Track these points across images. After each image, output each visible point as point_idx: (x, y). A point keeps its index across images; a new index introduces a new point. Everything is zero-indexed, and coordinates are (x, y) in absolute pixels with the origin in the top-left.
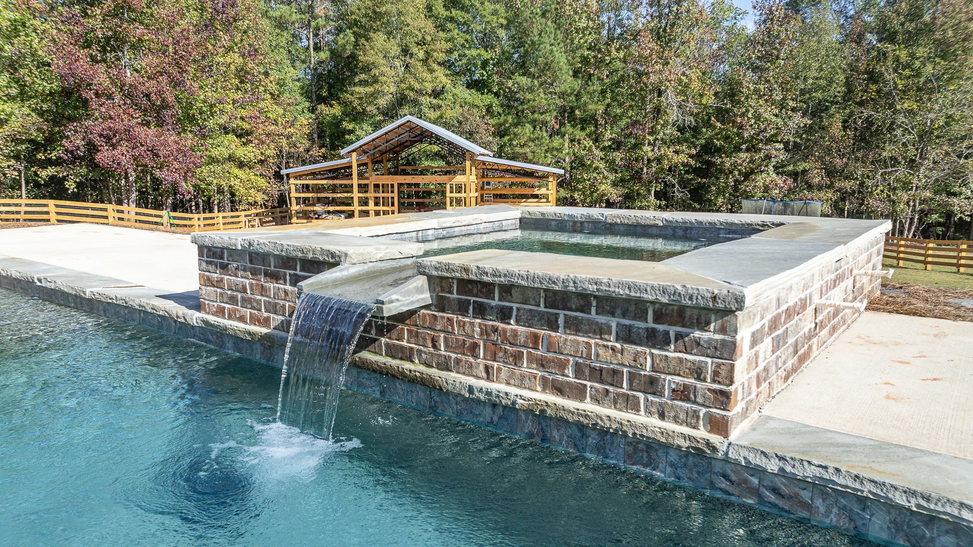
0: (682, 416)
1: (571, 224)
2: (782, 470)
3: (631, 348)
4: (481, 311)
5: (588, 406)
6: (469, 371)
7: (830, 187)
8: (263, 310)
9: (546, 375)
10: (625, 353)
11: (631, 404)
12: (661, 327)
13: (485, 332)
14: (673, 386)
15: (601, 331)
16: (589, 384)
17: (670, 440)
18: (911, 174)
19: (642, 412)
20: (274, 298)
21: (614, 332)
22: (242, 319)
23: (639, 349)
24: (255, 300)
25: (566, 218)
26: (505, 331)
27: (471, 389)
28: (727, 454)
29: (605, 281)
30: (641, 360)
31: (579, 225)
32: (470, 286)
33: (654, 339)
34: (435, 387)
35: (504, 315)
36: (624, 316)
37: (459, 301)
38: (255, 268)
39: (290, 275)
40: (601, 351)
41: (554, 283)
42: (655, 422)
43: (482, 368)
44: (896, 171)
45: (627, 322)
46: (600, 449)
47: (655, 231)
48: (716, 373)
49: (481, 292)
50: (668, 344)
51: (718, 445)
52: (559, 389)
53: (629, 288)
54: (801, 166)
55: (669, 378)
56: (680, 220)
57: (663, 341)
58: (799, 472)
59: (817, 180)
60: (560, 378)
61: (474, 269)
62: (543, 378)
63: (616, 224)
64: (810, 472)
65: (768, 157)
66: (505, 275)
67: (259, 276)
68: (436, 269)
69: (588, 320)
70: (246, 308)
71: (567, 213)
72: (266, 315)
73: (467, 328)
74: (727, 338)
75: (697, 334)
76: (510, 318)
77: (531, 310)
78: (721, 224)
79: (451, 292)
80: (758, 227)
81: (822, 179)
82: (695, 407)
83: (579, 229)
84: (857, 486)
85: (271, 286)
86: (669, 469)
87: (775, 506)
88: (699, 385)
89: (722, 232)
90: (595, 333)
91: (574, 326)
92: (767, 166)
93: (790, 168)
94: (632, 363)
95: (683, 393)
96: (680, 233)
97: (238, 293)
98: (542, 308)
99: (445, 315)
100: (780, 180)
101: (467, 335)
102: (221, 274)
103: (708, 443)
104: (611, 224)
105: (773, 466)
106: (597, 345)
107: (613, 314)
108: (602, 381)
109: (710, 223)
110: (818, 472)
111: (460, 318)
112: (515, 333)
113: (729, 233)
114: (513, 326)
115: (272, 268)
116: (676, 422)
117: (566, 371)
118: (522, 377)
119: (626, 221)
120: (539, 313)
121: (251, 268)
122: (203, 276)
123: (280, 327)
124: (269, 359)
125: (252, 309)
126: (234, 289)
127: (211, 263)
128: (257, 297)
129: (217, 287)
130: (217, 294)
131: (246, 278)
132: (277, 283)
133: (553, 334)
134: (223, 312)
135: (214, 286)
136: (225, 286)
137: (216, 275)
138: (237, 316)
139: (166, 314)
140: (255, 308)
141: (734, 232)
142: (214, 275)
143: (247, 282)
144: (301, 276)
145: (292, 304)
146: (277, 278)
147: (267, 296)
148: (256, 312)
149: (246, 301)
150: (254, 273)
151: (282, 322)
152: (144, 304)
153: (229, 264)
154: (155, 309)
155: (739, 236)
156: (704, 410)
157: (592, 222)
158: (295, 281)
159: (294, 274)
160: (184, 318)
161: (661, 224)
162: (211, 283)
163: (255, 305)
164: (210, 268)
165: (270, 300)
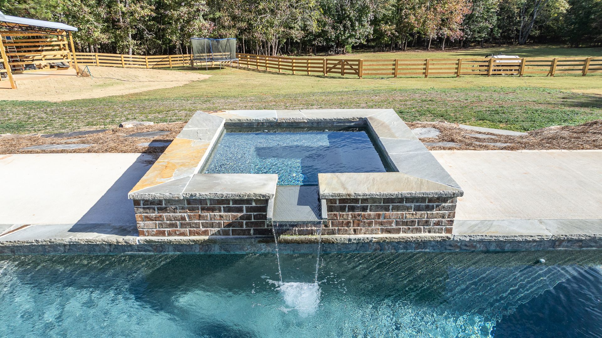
0: (437, 230)
1: (256, 124)
2: (470, 239)
3: (419, 212)
4: (352, 209)
5: (402, 235)
6: (346, 232)
7: (234, 26)
8: (201, 227)
9: (383, 227)
10: (417, 215)
11: (418, 230)
12: (431, 204)
13: (354, 217)
14: (434, 222)
15: (408, 209)
16: (401, 227)
17: (435, 239)
18: (274, 18)
19: (422, 232)
20: (211, 219)
21: (413, 208)
22: (182, 234)
23: (422, 212)
24: (193, 223)
25: (254, 121)
26: (364, 215)
27: (350, 240)
28: (454, 239)
29: (414, 193)
30: (423, 216)
31: (261, 124)
32: (346, 200)
33: (428, 208)
34: (329, 243)
35: (364, 209)
36: (417, 202)
37: (341, 207)
38: (192, 207)
39: (224, 207)
40: (407, 216)
41: (392, 196)
42: (427, 234)
43: (352, 230)
44: (266, 16)
45: (418, 204)
46: (405, 248)
47: (303, 125)
48: (449, 215)
49: (352, 202)
50: (433, 209)
51: (451, 237)
52: (389, 231)
53: (423, 194)
54: (218, 14)
55: (433, 219)
56: (316, 119)
57: (432, 208)
58: (475, 239)
59: (226, 24)
60: (389, 227)
61: (353, 194)
62: (381, 228)
63: (283, 122)
64: (478, 238)
65: (198, 10)
66: (369, 195)
67: (197, 211)
68: (332, 196)
69: (403, 205)
70: (186, 228)
72: (204, 229)
73: (345, 217)
74: (453, 204)
75: (443, 204)
76: (367, 210)
77: (377, 205)
78: (335, 120)
79: (336, 203)
80: (351, 120)
81: (230, 22)
82: (441, 227)
84: (491, 238)
85: (208, 214)
86: (431, 248)
87: (465, 249)
88: (443, 220)
89: (335, 123)
90: (405, 210)
91: (397, 209)
92: (198, 15)
93: (212, 16)
94: (420, 217)
95: (438, 224)
96: (315, 126)
97: (177, 222)
98: (382, 204)
99: (333, 213)
100: (207, 24)
101: (345, 219)
102: (158, 213)
103: (447, 237)
104: (279, 123)
105: (468, 239)
106: (406, 213)
107: (413, 202)
108: (407, 225)
109: (330, 119)
110: (480, 237)
111: (341, 213)
112: (370, 215)
113: (338, 123)
114: (368, 212)
115: (208, 205)
116: (435, 233)
117: (392, 225)
118: (372, 230)
119: (288, 121)
120: (381, 206)
121: (190, 207)
122: (140, 216)
123: (217, 233)
124: (207, 251)
125: (191, 228)
126: (173, 219)
127: (149, 208)
128: (196, 221)
129: (156, 221)
130: (156, 224)
131: (184, 213)
132: (213, 212)
133: (387, 213)
134: (163, 233)
135: (153, 220)
136: (164, 219)
137: (154, 214)
138: (178, 233)
139: (104, 243)
140: (194, 227)
141: (340, 123)
142: (152, 214)
143: (186, 214)
144: (233, 207)
145: (227, 221)
146: (213, 210)
147: (204, 220)
148: (195, 229)
149: (185, 224)
150: (192, 210)
151: (219, 231)
152: (77, 241)
153: (167, 207)
154: (90, 242)
155: (343, 124)
156: (444, 227)
157: (269, 123)
158: (229, 210)
159: (227, 207)
160: (126, 242)
161: (306, 121)
162: (150, 219)
163: (193, 225)
164: (148, 211)
165: (207, 221)
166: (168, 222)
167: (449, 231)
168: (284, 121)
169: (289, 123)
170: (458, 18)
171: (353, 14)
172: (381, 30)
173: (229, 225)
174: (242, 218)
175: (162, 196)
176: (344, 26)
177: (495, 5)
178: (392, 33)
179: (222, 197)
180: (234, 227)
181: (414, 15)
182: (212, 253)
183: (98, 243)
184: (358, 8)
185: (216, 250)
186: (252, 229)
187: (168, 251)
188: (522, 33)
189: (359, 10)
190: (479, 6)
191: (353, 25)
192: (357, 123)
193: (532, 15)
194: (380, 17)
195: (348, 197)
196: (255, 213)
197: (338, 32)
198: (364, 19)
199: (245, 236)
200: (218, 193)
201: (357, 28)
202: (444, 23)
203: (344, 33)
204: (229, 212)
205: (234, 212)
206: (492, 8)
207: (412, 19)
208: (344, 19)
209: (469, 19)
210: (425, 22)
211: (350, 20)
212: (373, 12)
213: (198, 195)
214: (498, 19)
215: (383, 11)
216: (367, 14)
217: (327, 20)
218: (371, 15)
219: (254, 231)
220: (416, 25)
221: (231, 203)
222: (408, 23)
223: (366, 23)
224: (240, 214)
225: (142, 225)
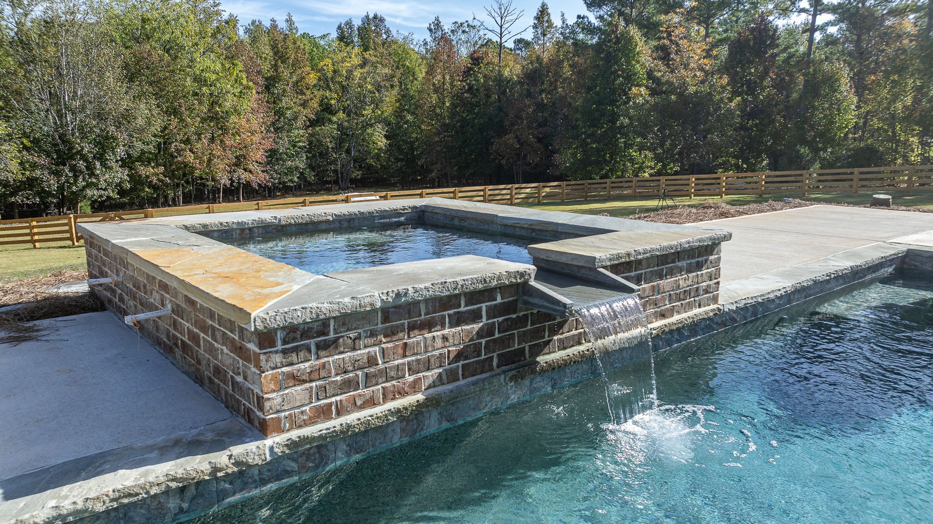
0: (706, 302)
1: (238, 232)
2: (736, 307)
3: (691, 275)
5: (676, 318)
8: (407, 374)
9: (657, 309)
10: (689, 279)
11: (690, 306)
12: (700, 259)
14: (704, 288)
15: (680, 270)
16: (675, 304)
19: (694, 308)
20: (426, 351)
21: (685, 269)
22: (371, 402)
23: (693, 274)
25: (235, 226)
28: (724, 310)
30: (694, 280)
31: (248, 232)
32: (619, 268)
33: (698, 267)
35: (638, 280)
36: (688, 258)
38: (392, 326)
39: (449, 316)
40: (680, 283)
42: (699, 310)
45: (689, 262)
47: (324, 227)
48: (716, 274)
49: (626, 269)
50: (703, 267)
52: (663, 316)
55: (702, 285)
56: (347, 213)
57: (701, 266)
58: (740, 306)
60: (663, 308)
62: (655, 312)
63: (290, 224)
64: (742, 303)
67: (401, 335)
69: (676, 266)
70: (377, 385)
71: (235, 221)
72: (412, 378)
74: (718, 256)
75: (710, 258)
77: (652, 271)
78: (377, 212)
80: (401, 211)
82: (710, 295)
83: (248, 236)
88: (711, 283)
89: (376, 218)
90: (678, 273)
91: (670, 273)
94: (691, 283)
95: (706, 290)
96: (345, 224)
97: (358, 372)
102: (318, 358)
103: (718, 309)
104: (283, 226)
106: (679, 280)
107: (684, 259)
108: (680, 300)
109: (369, 213)
112: (644, 290)
113: (381, 219)
114: (643, 285)
117: (666, 302)
118: (648, 317)
119: (300, 221)
120: (655, 271)
121: (387, 328)
122: (274, 378)
123: (437, 383)
124: (415, 432)
125: (387, 381)
126: (351, 368)
127: (296, 350)
128: (396, 362)
129: (311, 381)
130: (311, 392)
131: (375, 345)
132: (430, 332)
133: (661, 282)
134: (324, 413)
135: (305, 382)
136: (330, 372)
137: (307, 364)
138: (359, 403)
139: (173, 485)
140: (393, 378)
141: (384, 218)
142: (302, 366)
143: (377, 348)
144: (466, 312)
145: (454, 348)
146: (429, 326)
147: (414, 354)
148: (394, 382)
149: (375, 376)
150: (390, 333)
151: (440, 374)
152: (80, 506)
153: (339, 338)
154: (130, 495)
155: (388, 220)
156: (712, 294)
157: (262, 227)
158: (458, 320)
159: (456, 313)
160: (237, 464)
161: (331, 219)
162: (296, 379)
163: (392, 374)
164: (294, 357)
165: (419, 357)
166: (338, 378)
167: (715, 299)
168: (293, 221)
169: (302, 224)
170: (260, 155)
171: (87, 148)
172: (140, 176)
173: (459, 356)
174: (480, 334)
175: (336, 307)
176: (73, 169)
177: (302, 136)
178: (158, 179)
179: (455, 289)
180: (466, 358)
181: (191, 150)
182: (424, 433)
183: (153, 492)
184: (94, 139)
185: (433, 425)
186: (495, 355)
187: (335, 460)
188: (342, 173)
189: (100, 143)
190: (281, 138)
191: (90, 168)
192: (409, 215)
193: (348, 152)
194: (135, 154)
195: (628, 260)
196: (500, 319)
197: (63, 179)
198: (109, 156)
199: (484, 376)
200: (448, 281)
201: (98, 172)
202: (239, 161)
203: (76, 181)
204: (459, 326)
205: (467, 324)
206: (300, 141)
207: (190, 158)
208: (72, 158)
209: (273, 155)
210: (210, 160)
211: (84, 158)
212: (124, 146)
213: (411, 291)
214: (307, 158)
215: (139, 145)
216: (113, 149)
217: (36, 159)
218: (120, 151)
219: (499, 360)
220: (198, 165)
221: (463, 303)
222: (183, 162)
223: (114, 164)
224: (476, 327)
225: (279, 400)
